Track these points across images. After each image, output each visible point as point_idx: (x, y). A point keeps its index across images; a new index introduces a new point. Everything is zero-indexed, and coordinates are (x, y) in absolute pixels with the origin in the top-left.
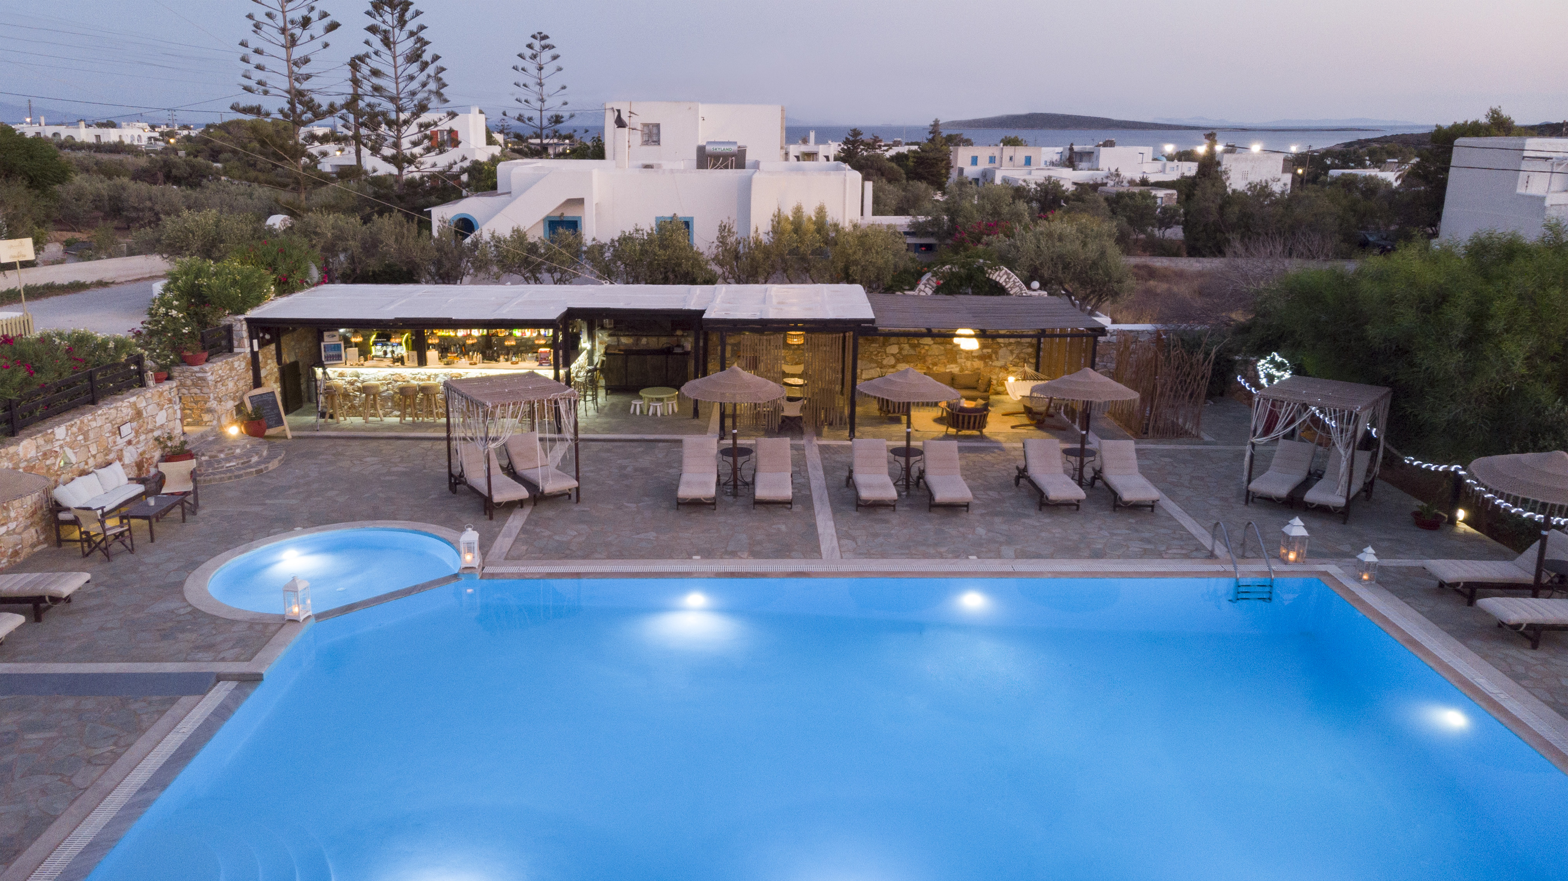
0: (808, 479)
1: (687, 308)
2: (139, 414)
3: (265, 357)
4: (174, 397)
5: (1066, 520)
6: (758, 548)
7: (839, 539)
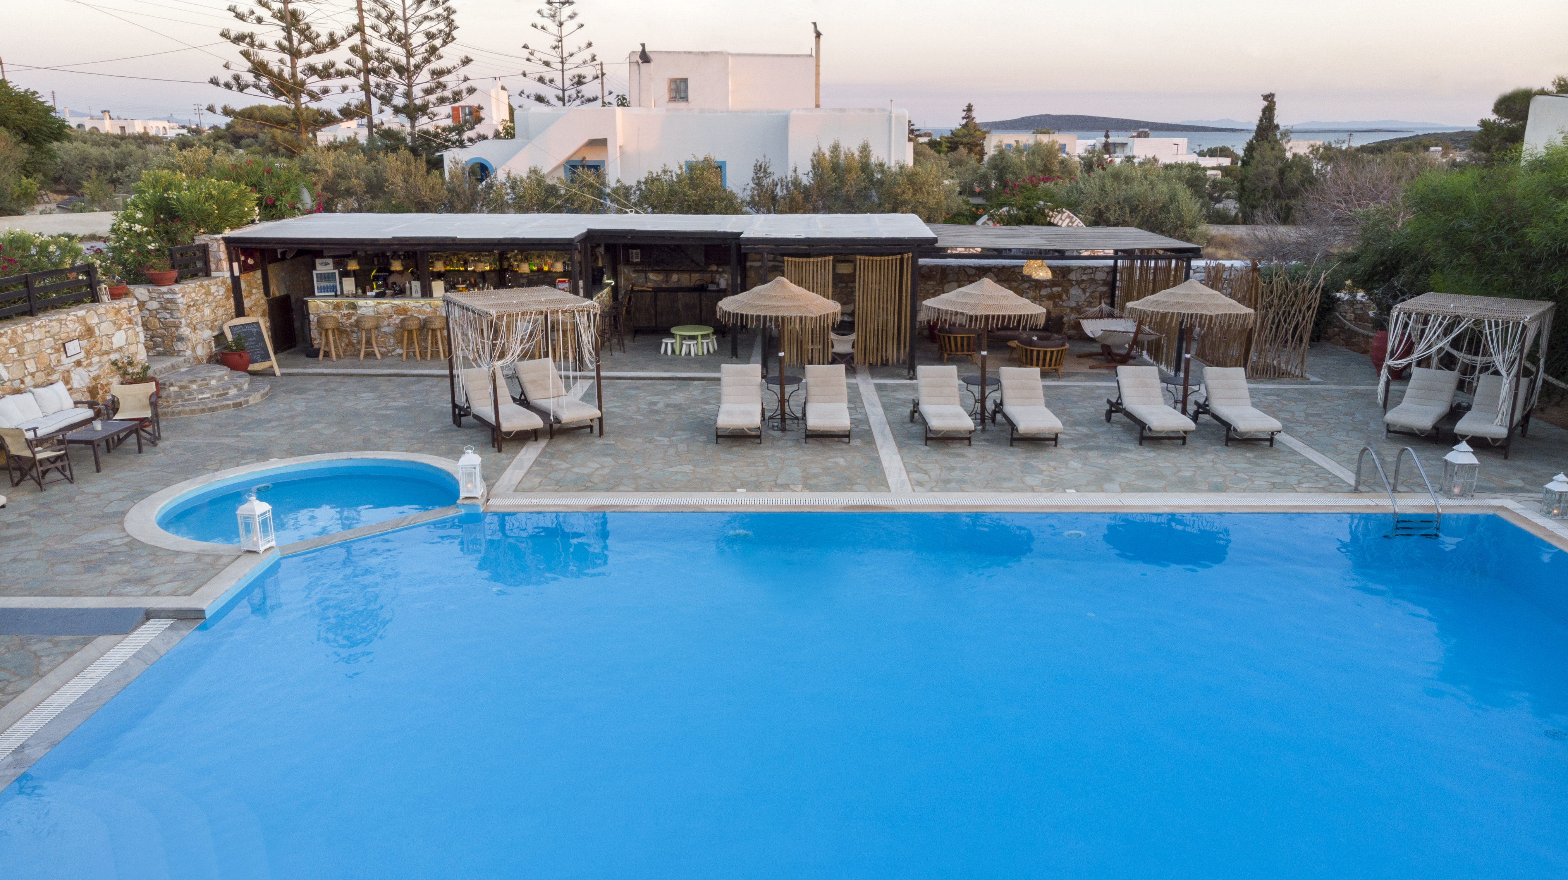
0: (866, 414)
1: (722, 230)
2: (89, 331)
3: (249, 285)
4: (135, 316)
5: (1172, 454)
6: (812, 482)
7: (908, 472)
